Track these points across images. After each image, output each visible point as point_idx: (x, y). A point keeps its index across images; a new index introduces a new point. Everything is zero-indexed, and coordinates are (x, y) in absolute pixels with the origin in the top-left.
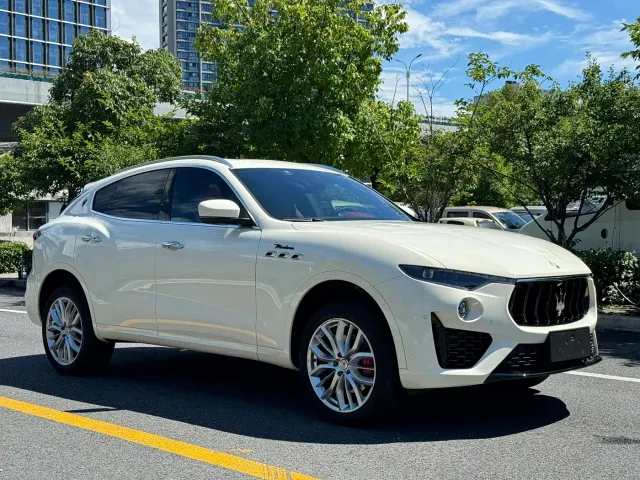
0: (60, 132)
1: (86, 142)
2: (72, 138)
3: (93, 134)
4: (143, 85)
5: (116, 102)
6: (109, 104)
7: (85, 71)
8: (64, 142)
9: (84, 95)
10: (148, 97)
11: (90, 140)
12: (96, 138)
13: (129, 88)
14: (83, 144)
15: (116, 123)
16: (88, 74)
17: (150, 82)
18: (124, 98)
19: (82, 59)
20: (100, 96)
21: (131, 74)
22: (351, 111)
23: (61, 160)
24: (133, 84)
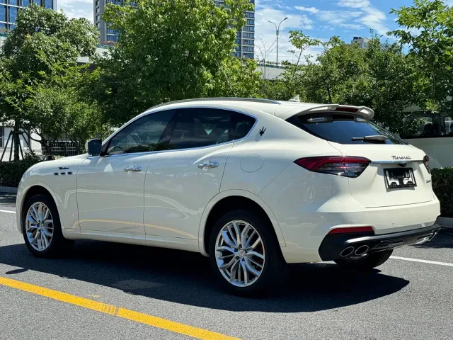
0: (7, 79)
1: (26, 86)
2: (16, 83)
3: (32, 79)
4: (67, 44)
5: (48, 56)
6: (43, 58)
7: (26, 34)
8: (10, 86)
9: (25, 51)
10: (72, 53)
11: (29, 84)
12: (34, 83)
13: (58, 47)
14: (24, 87)
15: (49, 72)
16: (28, 36)
17: (73, 42)
18: (54, 54)
19: (24, 26)
20: (37, 53)
21: (59, 37)
22: (213, 68)
23: (7, 99)
24: (60, 44)
